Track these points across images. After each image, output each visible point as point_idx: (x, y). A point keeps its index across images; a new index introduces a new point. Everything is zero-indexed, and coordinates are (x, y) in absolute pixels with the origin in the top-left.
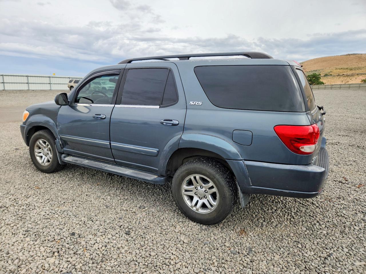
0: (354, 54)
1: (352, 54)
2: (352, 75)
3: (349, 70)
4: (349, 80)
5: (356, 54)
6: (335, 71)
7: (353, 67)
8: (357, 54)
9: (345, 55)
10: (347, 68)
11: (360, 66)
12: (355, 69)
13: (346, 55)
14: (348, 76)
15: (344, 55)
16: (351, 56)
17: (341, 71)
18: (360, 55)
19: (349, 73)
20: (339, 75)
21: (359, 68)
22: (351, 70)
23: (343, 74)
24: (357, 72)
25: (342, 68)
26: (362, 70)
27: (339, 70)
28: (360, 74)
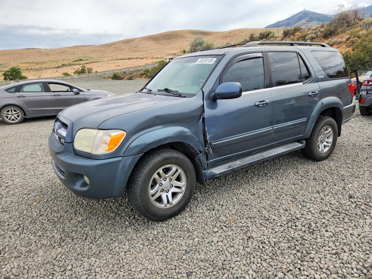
0: (33, 48)
1: (31, 49)
2: (40, 69)
4: (41, 74)
5: (34, 49)
6: (21, 65)
7: (38, 61)
10: (32, 63)
11: (43, 60)
15: (23, 49)
16: (32, 50)
17: (27, 65)
18: (39, 50)
19: (37, 67)
21: (44, 63)
22: (37, 64)
23: (32, 69)
24: (44, 66)
26: (48, 65)
27: (25, 64)
28: (47, 68)
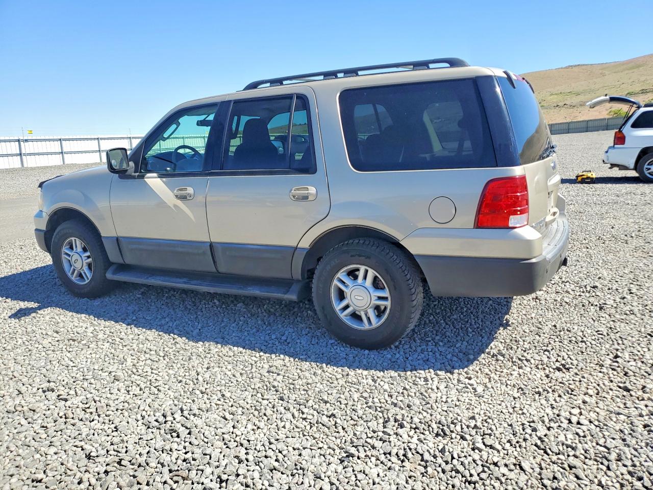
3: (573, 95)
8: (584, 65)
9: (564, 68)
12: (584, 92)
13: (566, 68)
14: (574, 106)
20: (557, 106)
25: (561, 93)
